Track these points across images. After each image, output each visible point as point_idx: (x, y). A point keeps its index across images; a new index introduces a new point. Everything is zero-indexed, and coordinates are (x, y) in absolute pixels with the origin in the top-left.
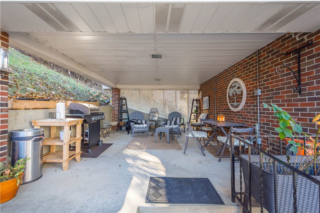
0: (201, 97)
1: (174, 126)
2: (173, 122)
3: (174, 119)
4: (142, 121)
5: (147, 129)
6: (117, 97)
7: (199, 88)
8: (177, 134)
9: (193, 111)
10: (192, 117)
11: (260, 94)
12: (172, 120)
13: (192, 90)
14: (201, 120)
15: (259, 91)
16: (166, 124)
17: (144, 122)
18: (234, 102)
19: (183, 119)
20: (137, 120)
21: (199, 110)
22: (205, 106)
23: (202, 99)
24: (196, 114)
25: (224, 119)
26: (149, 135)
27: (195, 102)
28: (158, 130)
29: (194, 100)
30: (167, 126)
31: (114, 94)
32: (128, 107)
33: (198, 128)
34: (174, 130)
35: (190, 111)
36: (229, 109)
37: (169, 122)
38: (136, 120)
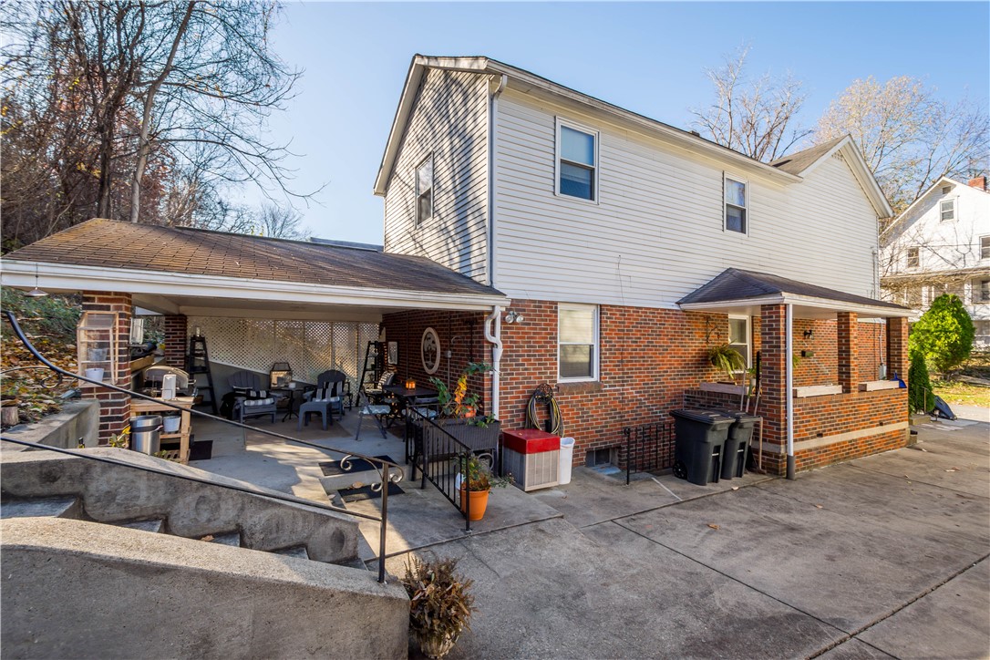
0: (384, 340)
1: (333, 400)
2: (329, 392)
3: (331, 385)
4: (258, 393)
5: (274, 409)
6: (180, 337)
7: (381, 320)
8: (338, 413)
9: (369, 367)
10: (367, 379)
11: (450, 356)
12: (327, 387)
13: (366, 322)
14: (383, 386)
15: (450, 352)
16: (314, 395)
17: (263, 394)
18: (428, 360)
19: (349, 383)
20: (249, 390)
21: (380, 366)
22: (392, 360)
23: (386, 343)
24: (373, 372)
25: (414, 387)
26: (278, 420)
27: (372, 347)
28: (304, 408)
29: (370, 343)
30: (318, 400)
31: (171, 328)
32: (210, 360)
33: (378, 399)
34: (333, 407)
35: (363, 365)
36: (423, 369)
37: (320, 392)
38: (244, 390)
